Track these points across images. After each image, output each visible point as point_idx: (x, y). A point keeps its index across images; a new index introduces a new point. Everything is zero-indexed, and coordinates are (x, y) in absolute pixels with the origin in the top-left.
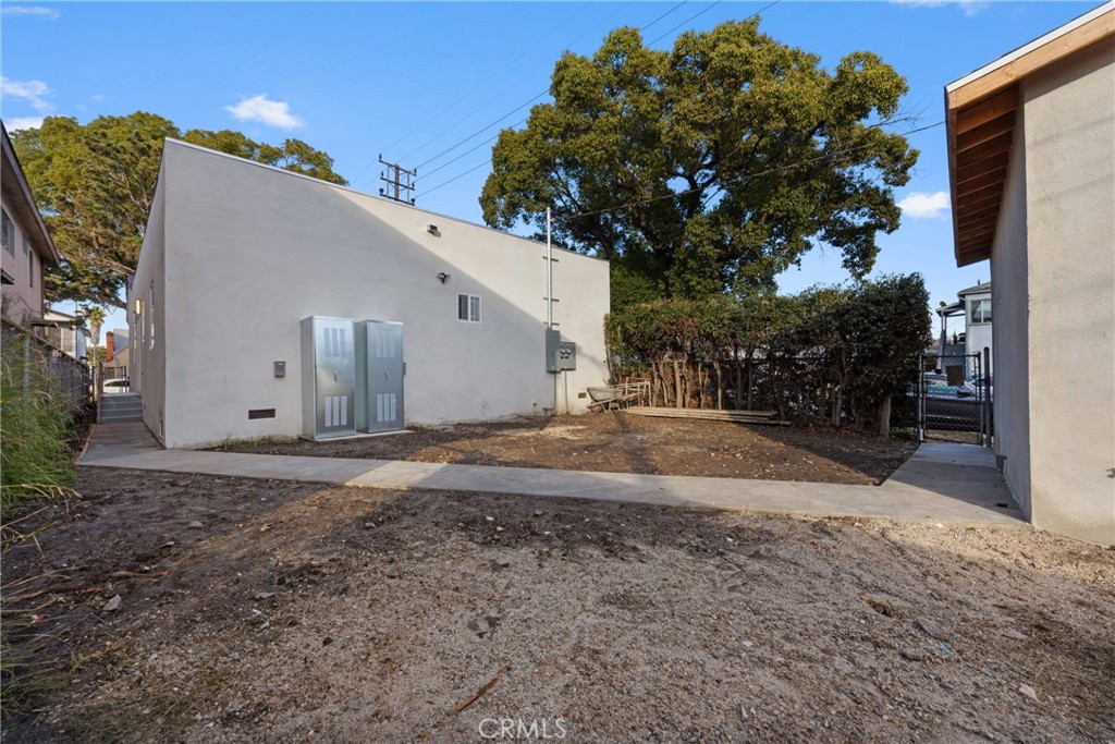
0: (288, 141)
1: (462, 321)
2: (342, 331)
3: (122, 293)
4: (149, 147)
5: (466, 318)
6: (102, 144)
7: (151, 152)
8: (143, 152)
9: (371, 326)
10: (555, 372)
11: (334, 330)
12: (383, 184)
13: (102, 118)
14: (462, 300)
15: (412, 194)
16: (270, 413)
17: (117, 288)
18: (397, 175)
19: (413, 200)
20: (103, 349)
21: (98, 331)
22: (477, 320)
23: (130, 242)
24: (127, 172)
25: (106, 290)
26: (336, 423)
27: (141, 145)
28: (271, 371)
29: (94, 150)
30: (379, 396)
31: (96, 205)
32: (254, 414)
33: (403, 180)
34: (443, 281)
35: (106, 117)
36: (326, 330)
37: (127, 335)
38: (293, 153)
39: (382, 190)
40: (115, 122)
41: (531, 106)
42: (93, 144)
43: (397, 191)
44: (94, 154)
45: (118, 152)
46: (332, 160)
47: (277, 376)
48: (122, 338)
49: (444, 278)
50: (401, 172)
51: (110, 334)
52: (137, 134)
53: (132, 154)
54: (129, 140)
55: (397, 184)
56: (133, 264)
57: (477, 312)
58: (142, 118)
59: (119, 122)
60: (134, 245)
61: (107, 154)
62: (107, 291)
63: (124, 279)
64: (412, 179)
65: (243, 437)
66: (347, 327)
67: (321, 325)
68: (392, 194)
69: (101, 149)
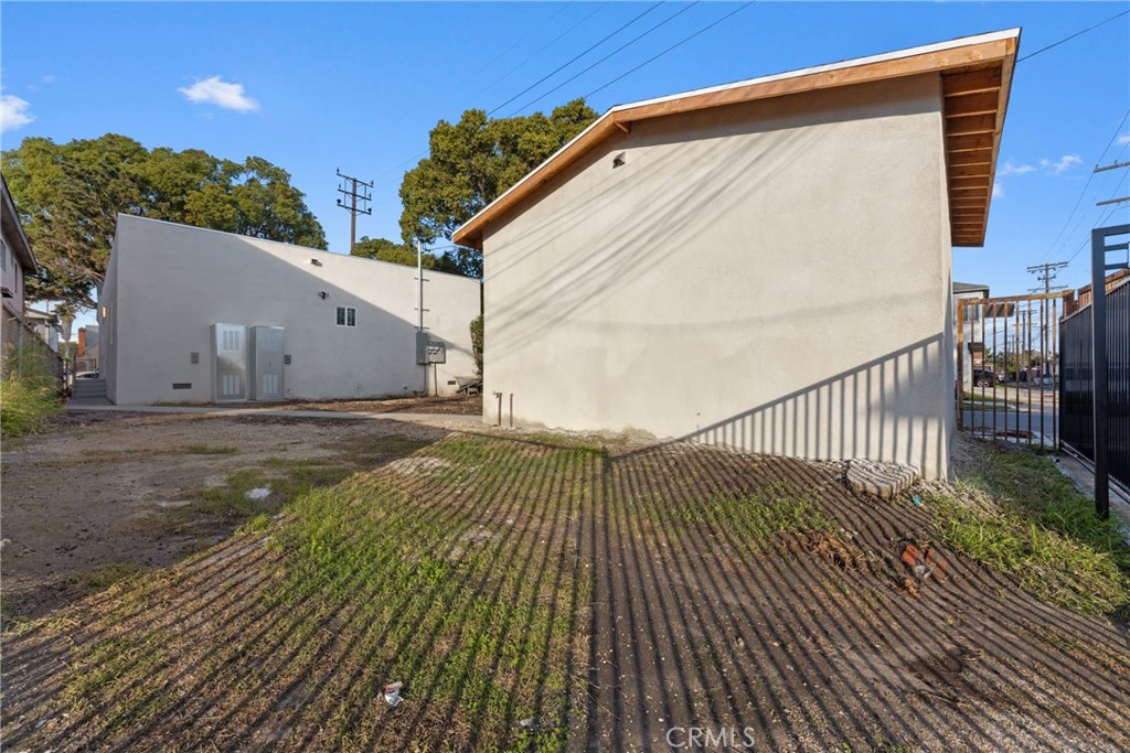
0: (249, 158)
1: (341, 326)
2: (237, 333)
3: (94, 294)
4: (118, 170)
5: (343, 324)
6: (77, 169)
7: (120, 174)
8: (112, 174)
9: (258, 330)
10: (424, 364)
11: (231, 333)
12: (341, 196)
13: (75, 141)
14: (340, 311)
15: (369, 204)
16: (188, 386)
17: (88, 289)
18: (355, 186)
19: (370, 210)
20: (74, 344)
21: (70, 326)
22: (353, 324)
23: (100, 253)
24: (98, 191)
25: (78, 292)
26: (231, 392)
27: (112, 168)
28: (188, 359)
29: (69, 174)
30: (265, 377)
31: (70, 223)
32: (176, 386)
33: (360, 191)
34: (323, 298)
35: (79, 140)
36: (225, 333)
37: (97, 331)
38: (253, 169)
39: (339, 201)
40: (87, 146)
41: (419, 160)
42: (69, 169)
43: (354, 201)
44: (69, 178)
45: (90, 174)
46: (290, 175)
47: (193, 362)
48: (93, 333)
49: (324, 296)
50: (358, 184)
51: (81, 330)
52: (107, 159)
53: (103, 176)
54: (100, 164)
55: (354, 195)
56: (102, 271)
57: (353, 319)
58: (112, 139)
59: (89, 145)
60: (103, 256)
61: (80, 177)
62: (80, 292)
63: (95, 283)
64: (369, 190)
65: (169, 400)
66: (241, 330)
67: (221, 328)
68: (350, 205)
69: (76, 173)
